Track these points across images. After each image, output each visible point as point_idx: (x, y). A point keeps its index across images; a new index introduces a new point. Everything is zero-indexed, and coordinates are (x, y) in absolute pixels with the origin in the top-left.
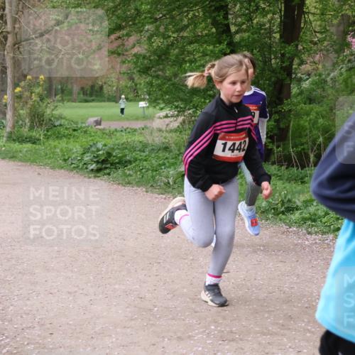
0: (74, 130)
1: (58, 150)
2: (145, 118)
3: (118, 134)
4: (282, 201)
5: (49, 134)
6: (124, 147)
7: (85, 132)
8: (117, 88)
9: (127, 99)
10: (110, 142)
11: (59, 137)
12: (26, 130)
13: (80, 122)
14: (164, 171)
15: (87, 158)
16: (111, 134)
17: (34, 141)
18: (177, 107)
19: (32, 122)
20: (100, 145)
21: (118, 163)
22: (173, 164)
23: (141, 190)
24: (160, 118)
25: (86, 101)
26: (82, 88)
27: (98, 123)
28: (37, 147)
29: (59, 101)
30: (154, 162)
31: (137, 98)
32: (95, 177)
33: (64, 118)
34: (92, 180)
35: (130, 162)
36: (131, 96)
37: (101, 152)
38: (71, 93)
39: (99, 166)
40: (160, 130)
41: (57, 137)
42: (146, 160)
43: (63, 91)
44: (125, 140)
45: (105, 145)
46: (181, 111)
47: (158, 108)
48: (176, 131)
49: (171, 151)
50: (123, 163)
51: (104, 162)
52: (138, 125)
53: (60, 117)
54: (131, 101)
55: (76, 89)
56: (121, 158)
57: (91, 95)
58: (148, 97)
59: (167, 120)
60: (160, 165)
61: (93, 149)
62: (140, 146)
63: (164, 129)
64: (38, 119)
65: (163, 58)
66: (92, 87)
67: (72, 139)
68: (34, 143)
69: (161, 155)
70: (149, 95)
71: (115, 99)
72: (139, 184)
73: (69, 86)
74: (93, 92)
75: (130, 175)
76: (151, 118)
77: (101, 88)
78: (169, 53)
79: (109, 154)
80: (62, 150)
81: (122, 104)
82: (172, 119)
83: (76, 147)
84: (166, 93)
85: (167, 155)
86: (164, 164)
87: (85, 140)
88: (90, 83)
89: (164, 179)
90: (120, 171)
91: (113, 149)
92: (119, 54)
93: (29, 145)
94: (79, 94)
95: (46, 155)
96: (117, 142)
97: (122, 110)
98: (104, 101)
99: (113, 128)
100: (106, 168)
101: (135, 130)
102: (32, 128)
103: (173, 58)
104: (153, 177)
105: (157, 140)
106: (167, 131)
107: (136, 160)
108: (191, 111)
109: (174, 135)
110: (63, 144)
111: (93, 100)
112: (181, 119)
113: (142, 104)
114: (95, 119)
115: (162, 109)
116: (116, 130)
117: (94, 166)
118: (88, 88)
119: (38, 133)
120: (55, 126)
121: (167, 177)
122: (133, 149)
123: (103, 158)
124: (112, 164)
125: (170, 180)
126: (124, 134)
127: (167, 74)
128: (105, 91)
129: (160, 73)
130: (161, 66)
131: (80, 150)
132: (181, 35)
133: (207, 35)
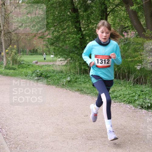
0: (28, 65)
1: (23, 72)
2: (53, 61)
3: (44, 67)
5: (19, 66)
6: (47, 71)
7: (32, 66)
8: (42, 50)
10: (42, 70)
11: (23, 68)
12: (11, 65)
13: (30, 62)
14: (62, 80)
15: (34, 75)
16: (41, 67)
17: (14, 69)
18: (64, 57)
19: (13, 62)
20: (38, 71)
21: (45, 77)
22: (65, 78)
23: (54, 87)
24: (59, 61)
25: (32, 55)
26: (30, 50)
27: (37, 63)
28: (16, 71)
29: (22, 55)
30: (58, 77)
31: (50, 54)
32: (37, 82)
33: (24, 61)
35: (49, 77)
36: (48, 53)
37: (38, 73)
38: (26, 52)
39: (38, 78)
40: (59, 65)
41: (22, 68)
42: (55, 76)
43: (23, 51)
44: (47, 69)
45: (40, 71)
46: (66, 59)
47: (58, 57)
48: (65, 66)
49: (63, 73)
50: (47, 77)
52: (51, 64)
53: (23, 61)
55: (28, 50)
56: (46, 75)
57: (33, 53)
58: (54, 54)
59: (61, 62)
60: (60, 78)
61: (36, 72)
62: (52, 71)
64: (15, 61)
65: (58, 39)
66: (34, 50)
67: (28, 69)
68: (14, 70)
69: (60, 74)
70: (54, 53)
71: (42, 54)
72: (53, 84)
73: (25, 49)
74: (34, 52)
75: (50, 81)
76: (56, 61)
77: (37, 50)
78: (60, 38)
79: (42, 74)
80: (24, 72)
81: (44, 56)
82: (63, 61)
83: (29, 71)
84: (60, 52)
85: (62, 74)
87: (32, 69)
88: (33, 48)
89: (62, 83)
90: (46, 80)
91: (43, 72)
92: (42, 38)
93: (13, 71)
94: (29, 52)
95: (19, 74)
96: (44, 70)
98: (38, 55)
100: (41, 79)
101: (50, 65)
102: (13, 64)
103: (62, 39)
104: (58, 82)
105: (58, 69)
106: (61, 66)
107: (51, 76)
108: (69, 59)
109: (64, 67)
110: (24, 70)
111: (34, 55)
112: (66, 61)
113: (52, 56)
114: (36, 61)
115: (59, 58)
116: (43, 65)
118: (32, 50)
119: (15, 66)
120: (21, 64)
121: (63, 82)
122: (50, 72)
123: (39, 75)
125: (64, 83)
126: (46, 67)
127: (60, 45)
128: (38, 51)
129: (57, 45)
130: (58, 43)
131: (31, 72)
132: (64, 31)
133: (73, 31)
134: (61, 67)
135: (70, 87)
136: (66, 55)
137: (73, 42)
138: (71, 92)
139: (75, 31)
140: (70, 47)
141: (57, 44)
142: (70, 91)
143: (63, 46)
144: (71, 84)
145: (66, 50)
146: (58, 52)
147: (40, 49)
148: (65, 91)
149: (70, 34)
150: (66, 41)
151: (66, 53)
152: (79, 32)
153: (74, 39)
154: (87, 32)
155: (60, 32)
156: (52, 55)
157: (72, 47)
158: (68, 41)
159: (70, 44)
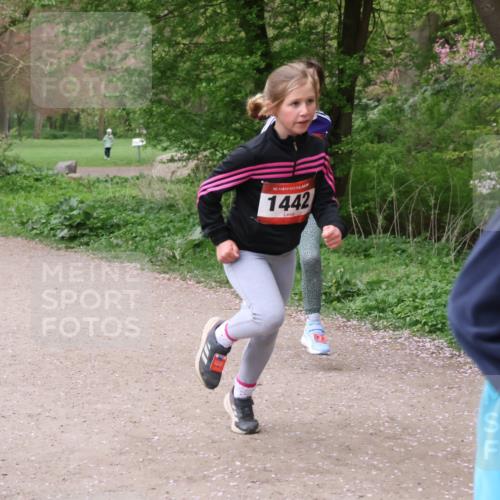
0: (37, 180)
1: (13, 209)
2: (141, 162)
3: (101, 186)
4: (337, 282)
6: (110, 203)
7: (53, 183)
8: (100, 119)
9: (114, 134)
10: (90, 198)
13: (45, 167)
14: (168, 240)
15: (55, 220)
16: (90, 186)
18: (187, 146)
20: (74, 202)
21: (101, 228)
22: (181, 230)
24: (162, 162)
25: (55, 137)
26: (49, 119)
27: (72, 169)
29: (15, 137)
30: (152, 226)
31: (129, 133)
32: (67, 248)
33: (22, 162)
34: (62, 252)
35: (118, 227)
36: (121, 130)
37: (75, 212)
38: (32, 125)
39: (73, 232)
40: (162, 180)
41: (12, 190)
42: (141, 224)
43: (20, 122)
44: (111, 195)
45: (82, 202)
46: (193, 153)
47: (159, 147)
48: (185, 181)
49: (177, 211)
50: (108, 228)
51: (79, 226)
52: (130, 173)
53: (16, 161)
54: (120, 137)
55: (40, 119)
56: (104, 220)
57: (62, 128)
58: (145, 132)
59: (173, 166)
60: (161, 231)
61: (65, 207)
62: (133, 204)
63: (168, 178)
65: (168, 73)
66: (64, 116)
67: (33, 194)
69: (163, 217)
70: (147, 128)
71: (97, 135)
72: (131, 258)
73: (30, 115)
74: (66, 124)
75: (118, 246)
76: (148, 162)
77: (77, 118)
78: (177, 68)
79: (88, 215)
81: (108, 141)
82: (180, 164)
83: (39, 205)
84: (172, 126)
85: (172, 216)
86: (168, 230)
87: (52, 194)
88: (61, 111)
89: (167, 251)
90: (103, 240)
91: (94, 208)
94: (44, 126)
96: (99, 197)
97: (108, 151)
98: (81, 137)
99: (93, 176)
100: (83, 235)
101: (126, 180)
103: (183, 74)
104: (152, 248)
105: (158, 194)
106: (172, 182)
107: (126, 224)
108: (207, 153)
109: (182, 187)
110: (20, 200)
111: (65, 136)
112: (192, 164)
113: (137, 142)
114: (68, 163)
115: (165, 149)
116: (98, 180)
117: (65, 232)
118: (57, 117)
120: (8, 174)
121: (172, 248)
122: (123, 208)
123: (78, 221)
124: (91, 230)
125: (177, 254)
126: (109, 185)
127: (175, 97)
128: (83, 122)
129: (164, 96)
130: (165, 87)
131: (45, 209)
132: (195, 40)
133: (232, 41)
134: (169, 186)
135: (198, 266)
136: (195, 136)
137: (226, 86)
138: (200, 288)
139: (241, 39)
140: (213, 106)
141: (163, 92)
142: (198, 282)
143: (186, 100)
144: (205, 254)
145: (197, 119)
146: (163, 125)
147: (89, 115)
148: (179, 282)
149: (217, 51)
150: (201, 80)
151: (194, 129)
152: (258, 44)
153: (233, 74)
154: (289, 42)
155: (179, 44)
156: (139, 135)
157: (220, 104)
158: (209, 80)
159: (212, 93)
